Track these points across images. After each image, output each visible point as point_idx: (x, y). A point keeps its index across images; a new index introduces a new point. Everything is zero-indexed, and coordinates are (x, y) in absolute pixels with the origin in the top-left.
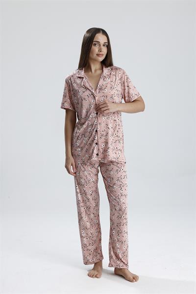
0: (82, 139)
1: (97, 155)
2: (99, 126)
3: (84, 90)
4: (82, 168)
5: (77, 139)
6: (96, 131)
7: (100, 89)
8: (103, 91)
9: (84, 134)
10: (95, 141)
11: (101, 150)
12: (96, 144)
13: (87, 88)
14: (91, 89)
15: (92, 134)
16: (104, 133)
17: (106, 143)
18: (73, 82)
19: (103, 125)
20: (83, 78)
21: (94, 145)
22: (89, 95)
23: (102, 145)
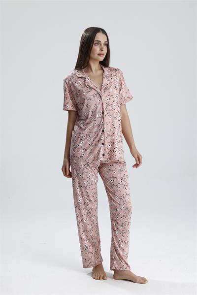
0: (86, 140)
1: (103, 155)
2: (105, 125)
3: (89, 90)
4: (85, 169)
5: (81, 139)
6: (103, 131)
7: (106, 88)
8: (108, 91)
9: (88, 135)
10: (102, 142)
11: (107, 151)
12: (103, 144)
13: (91, 88)
14: (95, 88)
15: (98, 135)
16: (110, 133)
17: (113, 143)
18: (74, 83)
19: (109, 125)
20: (85, 78)
21: (100, 145)
22: (94, 95)
23: (108, 145)
